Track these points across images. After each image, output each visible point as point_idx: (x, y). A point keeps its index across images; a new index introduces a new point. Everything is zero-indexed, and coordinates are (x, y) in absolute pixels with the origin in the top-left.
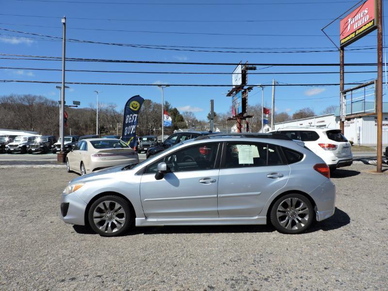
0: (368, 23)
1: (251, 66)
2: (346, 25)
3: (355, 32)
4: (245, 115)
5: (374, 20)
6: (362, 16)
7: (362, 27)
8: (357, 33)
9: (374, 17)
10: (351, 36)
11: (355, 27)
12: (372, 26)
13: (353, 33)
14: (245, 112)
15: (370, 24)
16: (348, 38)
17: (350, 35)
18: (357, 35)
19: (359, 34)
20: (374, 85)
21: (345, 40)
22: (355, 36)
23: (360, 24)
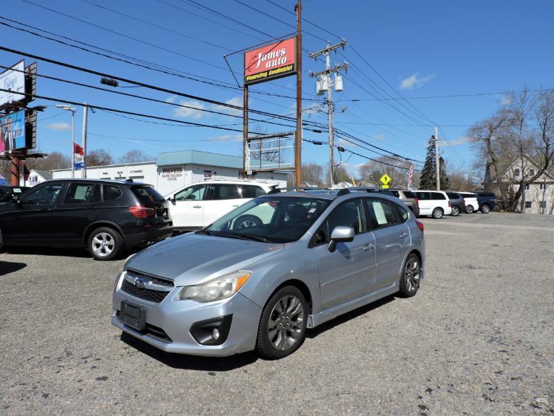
0: (286, 66)
1: (110, 79)
2: (255, 59)
3: (268, 72)
4: (30, 152)
5: (293, 65)
6: (277, 56)
7: (277, 69)
8: (270, 73)
9: (294, 61)
10: (261, 75)
11: (268, 66)
12: (290, 71)
13: (264, 72)
14: (31, 148)
15: (289, 68)
16: (258, 76)
17: (260, 73)
18: (270, 76)
19: (272, 75)
20: (293, 137)
21: (253, 78)
22: (268, 76)
23: (275, 64)
